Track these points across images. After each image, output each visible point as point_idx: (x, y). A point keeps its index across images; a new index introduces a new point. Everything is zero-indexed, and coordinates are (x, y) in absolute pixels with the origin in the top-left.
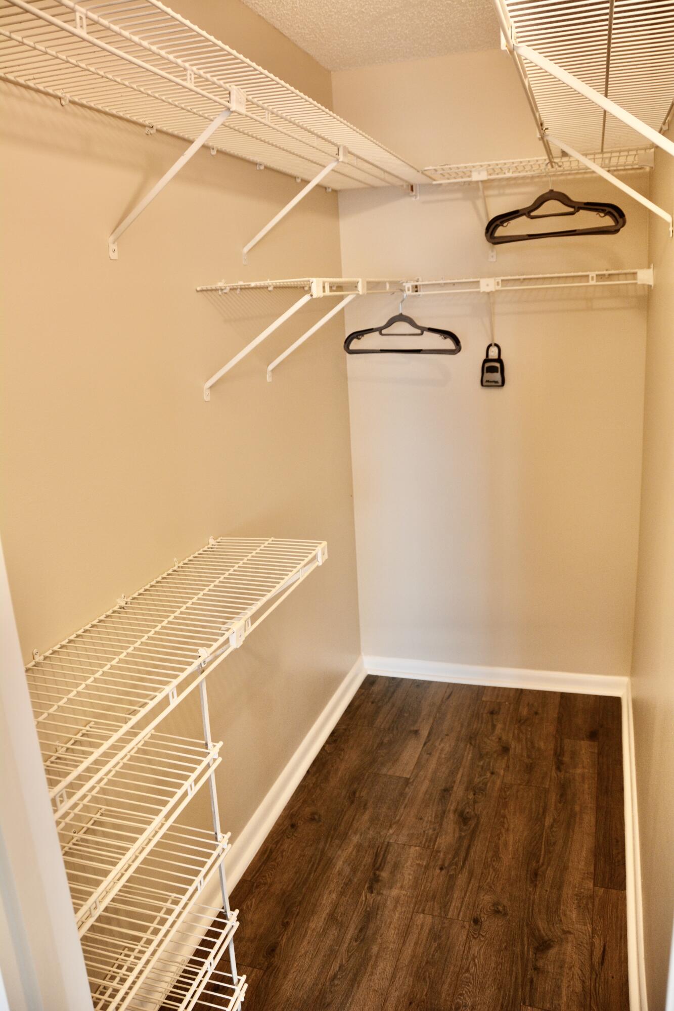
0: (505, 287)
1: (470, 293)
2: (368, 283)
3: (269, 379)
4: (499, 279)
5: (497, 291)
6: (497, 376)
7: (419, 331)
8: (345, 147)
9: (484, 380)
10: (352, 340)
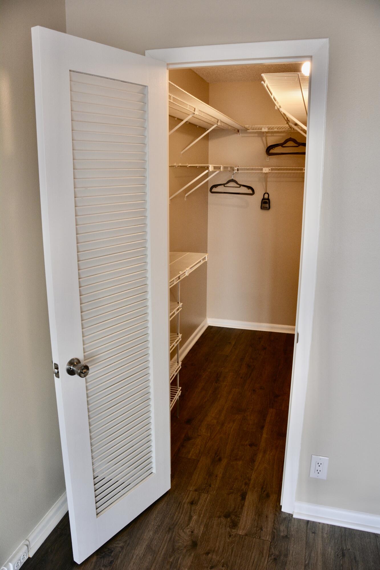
0: (272, 171)
1: (259, 173)
2: (224, 167)
3: (185, 200)
4: (270, 168)
5: (269, 173)
6: (267, 205)
7: (239, 186)
8: (220, 120)
9: (262, 207)
10: (213, 188)
